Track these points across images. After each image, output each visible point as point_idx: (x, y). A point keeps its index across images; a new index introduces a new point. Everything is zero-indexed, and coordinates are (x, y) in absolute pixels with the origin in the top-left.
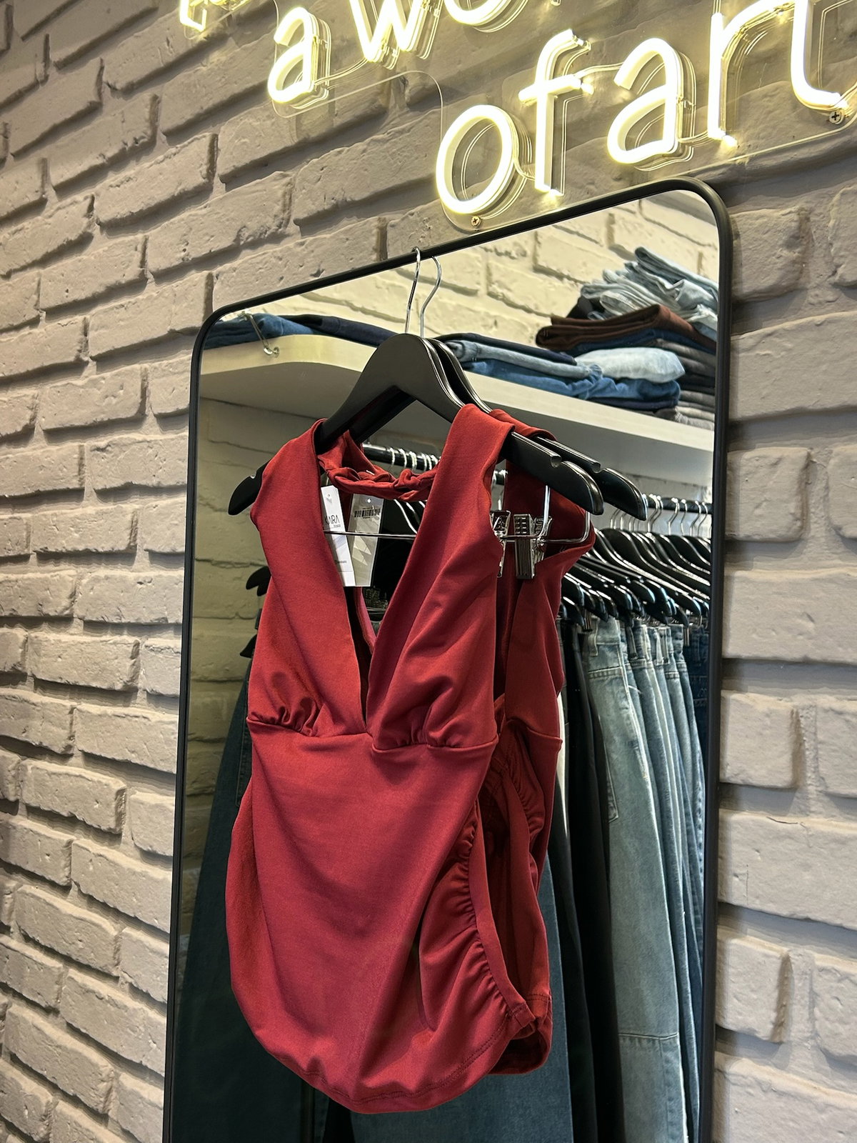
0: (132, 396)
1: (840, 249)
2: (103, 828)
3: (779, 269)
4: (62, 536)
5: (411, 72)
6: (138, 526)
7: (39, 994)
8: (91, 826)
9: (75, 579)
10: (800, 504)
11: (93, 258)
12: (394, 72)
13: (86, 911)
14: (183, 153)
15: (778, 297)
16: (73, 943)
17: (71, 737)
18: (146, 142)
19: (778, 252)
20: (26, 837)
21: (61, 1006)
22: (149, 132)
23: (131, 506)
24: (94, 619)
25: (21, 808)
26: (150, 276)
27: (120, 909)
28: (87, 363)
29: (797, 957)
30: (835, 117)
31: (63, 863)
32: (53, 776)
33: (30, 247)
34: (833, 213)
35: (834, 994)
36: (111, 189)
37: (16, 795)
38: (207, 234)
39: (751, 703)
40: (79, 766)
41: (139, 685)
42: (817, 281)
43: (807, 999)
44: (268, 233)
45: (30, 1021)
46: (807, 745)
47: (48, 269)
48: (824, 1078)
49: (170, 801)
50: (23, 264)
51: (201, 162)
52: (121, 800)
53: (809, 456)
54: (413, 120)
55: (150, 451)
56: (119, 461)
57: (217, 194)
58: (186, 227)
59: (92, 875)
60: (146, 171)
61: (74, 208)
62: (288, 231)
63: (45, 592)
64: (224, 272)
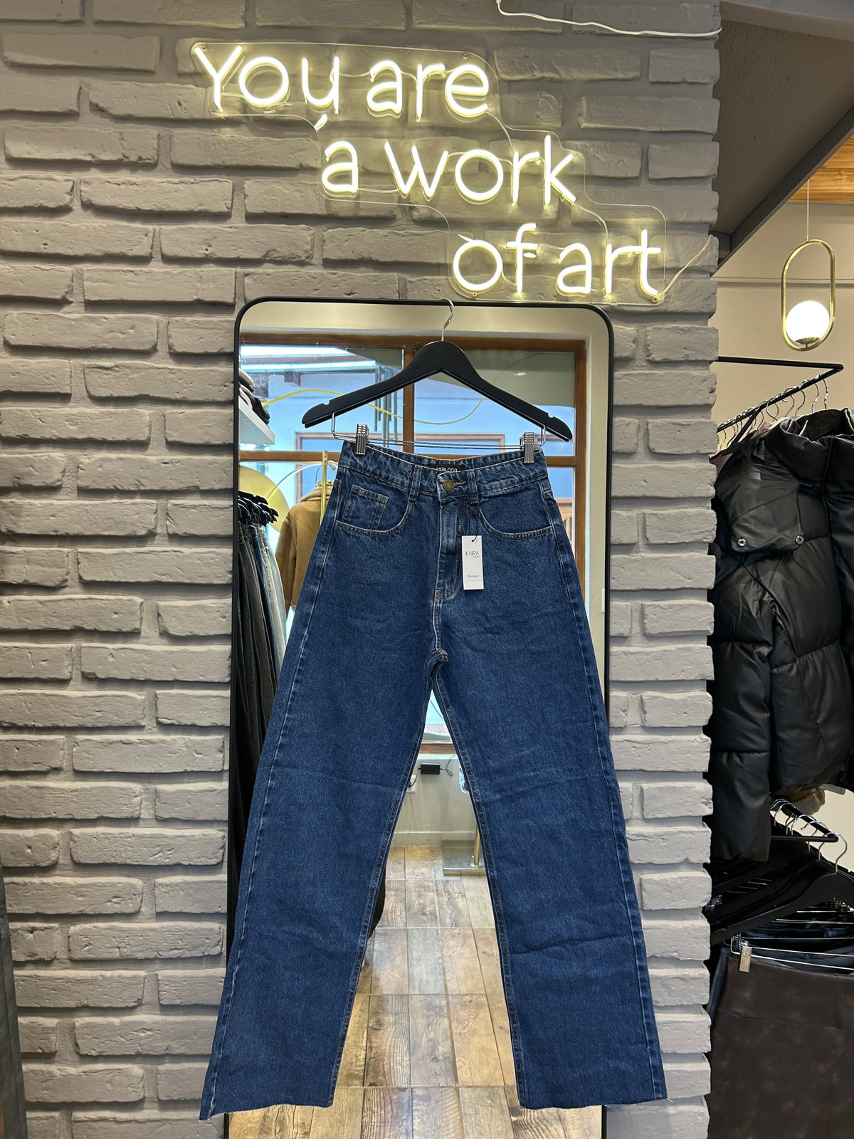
0: (146, 336)
1: (652, 348)
2: (124, 630)
3: (629, 350)
4: (53, 428)
5: (423, 207)
8: (107, 632)
9: (65, 459)
12: (407, 201)
14: (202, 185)
16: (89, 715)
18: (150, 164)
19: (629, 344)
21: (66, 764)
22: (156, 158)
26: (157, 257)
28: (71, 302)
30: (655, 299)
31: (67, 663)
34: (649, 334)
35: (653, 614)
36: (107, 184)
40: (75, 594)
41: (158, 532)
42: (640, 357)
44: (295, 259)
48: (647, 644)
51: (225, 198)
55: (173, 376)
56: (131, 379)
57: (238, 221)
58: (209, 234)
59: (113, 662)
60: (156, 184)
61: (50, 183)
62: (313, 261)
63: (26, 469)
64: (257, 274)
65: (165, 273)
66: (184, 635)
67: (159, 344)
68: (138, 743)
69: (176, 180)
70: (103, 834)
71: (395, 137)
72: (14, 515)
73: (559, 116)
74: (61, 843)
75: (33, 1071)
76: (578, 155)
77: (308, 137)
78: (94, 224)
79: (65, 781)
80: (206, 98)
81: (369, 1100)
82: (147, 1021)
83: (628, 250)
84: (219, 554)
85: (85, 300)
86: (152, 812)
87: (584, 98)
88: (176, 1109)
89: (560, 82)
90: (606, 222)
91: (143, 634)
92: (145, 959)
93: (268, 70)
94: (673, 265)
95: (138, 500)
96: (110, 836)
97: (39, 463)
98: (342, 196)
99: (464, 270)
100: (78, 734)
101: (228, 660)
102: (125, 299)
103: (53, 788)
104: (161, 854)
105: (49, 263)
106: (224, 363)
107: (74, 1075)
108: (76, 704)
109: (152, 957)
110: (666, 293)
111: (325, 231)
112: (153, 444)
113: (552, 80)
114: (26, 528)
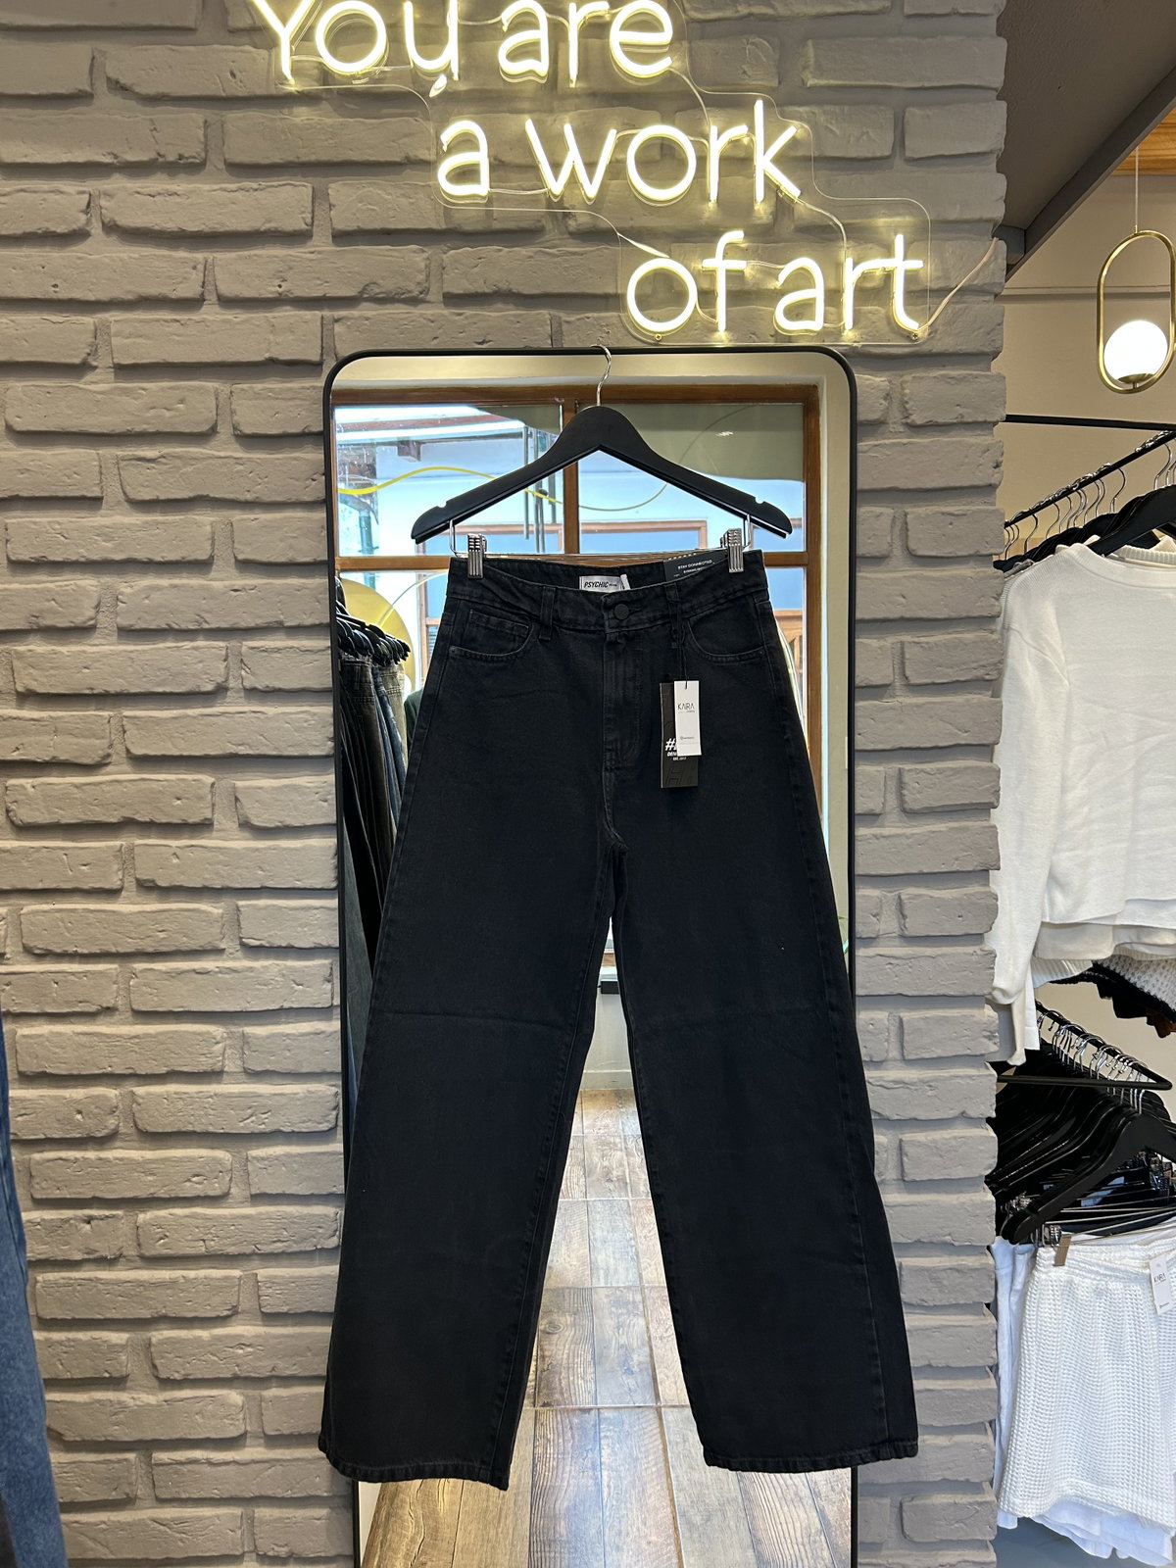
0: (202, 412)
1: (912, 406)
3: (878, 410)
4: (79, 546)
6: (215, 537)
8: (167, 824)
9: (99, 588)
14: (270, 192)
16: (148, 937)
18: (196, 163)
19: (879, 401)
20: (34, 856)
21: (123, 1002)
22: (203, 154)
26: (211, 298)
27: (234, 886)
28: (96, 367)
30: (915, 336)
31: (116, 867)
34: (907, 385)
36: (137, 195)
40: (127, 772)
41: (231, 685)
42: (896, 421)
44: (405, 295)
51: (303, 209)
52: (213, 792)
55: (241, 467)
56: (182, 473)
57: (321, 243)
58: (282, 263)
59: (178, 866)
60: (206, 193)
61: (57, 197)
62: (428, 298)
63: (47, 603)
64: (352, 318)
65: (223, 321)
66: (272, 826)
67: (219, 422)
68: (216, 972)
69: (233, 186)
70: (175, 1093)
71: (540, 111)
72: (33, 667)
73: (774, 70)
74: (121, 1107)
75: (99, 1401)
76: (803, 127)
77: (417, 116)
78: (121, 255)
79: (123, 1024)
80: (269, 65)
81: (542, 1424)
82: (246, 1333)
83: (876, 265)
84: (315, 714)
85: (114, 364)
86: (239, 1063)
87: (810, 43)
88: (288, 1446)
89: (774, 19)
90: (843, 225)
91: (216, 825)
92: (239, 1254)
93: (356, 20)
94: (941, 284)
95: (200, 643)
96: (184, 1096)
97: (63, 595)
98: (468, 202)
99: (643, 303)
100: (134, 962)
101: (333, 858)
102: (170, 360)
103: (106, 1035)
104: (253, 1118)
105: (62, 313)
106: (309, 447)
107: (152, 1405)
108: (131, 922)
109: (248, 1252)
110: (930, 326)
111: (445, 253)
112: (218, 563)
113: (763, 18)
114: (51, 685)
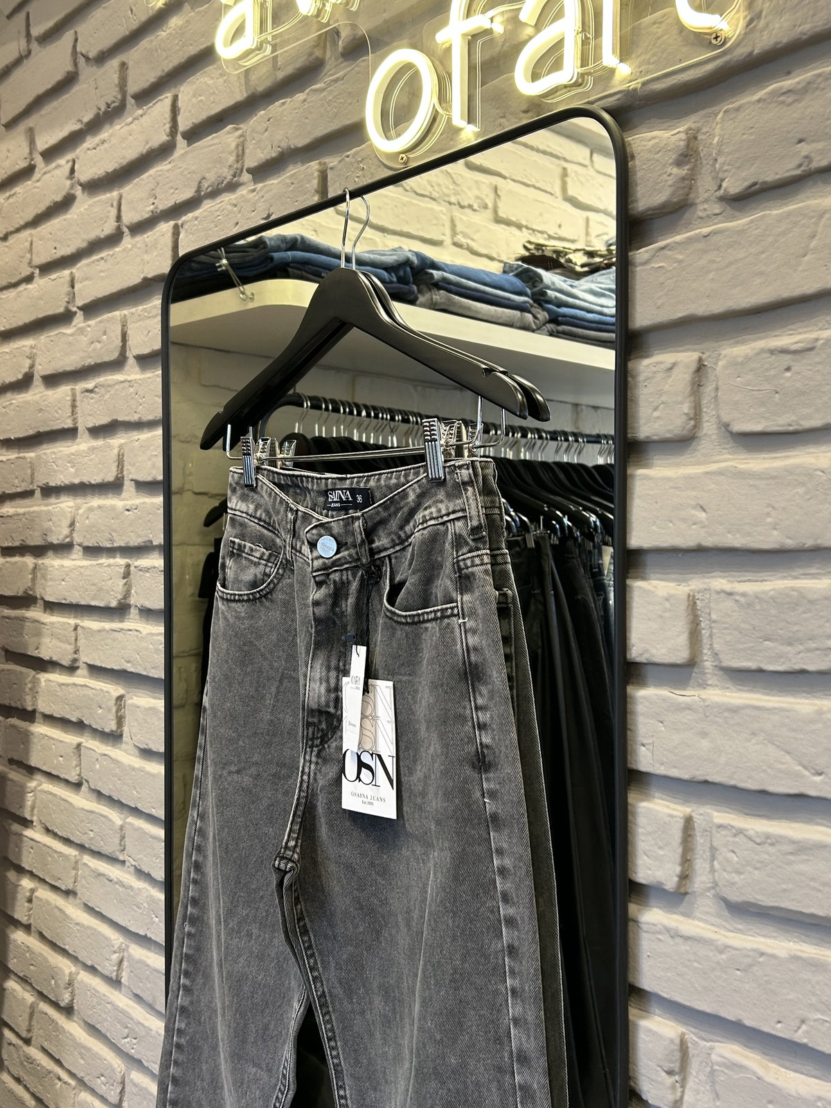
0: (113, 341)
1: (724, 163)
2: (107, 730)
3: (670, 186)
4: (61, 472)
5: (342, 24)
6: (125, 458)
7: (59, 879)
8: (95, 730)
9: (73, 510)
10: (694, 404)
11: (75, 217)
12: (328, 24)
13: (95, 804)
14: (149, 113)
15: (671, 213)
16: (86, 833)
17: (76, 652)
18: (118, 106)
19: (669, 171)
20: (43, 742)
21: (79, 890)
22: (119, 97)
23: (117, 441)
24: (91, 545)
25: (37, 715)
26: (126, 230)
27: (124, 801)
28: (75, 313)
29: (698, 817)
30: (716, 38)
31: (74, 763)
32: (63, 687)
33: (23, 211)
34: (717, 131)
35: (731, 848)
36: (89, 152)
37: (33, 705)
38: (172, 187)
39: (653, 589)
40: (84, 677)
41: (132, 602)
42: (706, 195)
43: (708, 854)
44: (225, 182)
45: (53, 903)
46: (703, 625)
47: (39, 229)
48: (724, 923)
49: (160, 704)
50: (17, 226)
51: (164, 121)
52: (121, 705)
53: (700, 360)
54: (345, 69)
55: (131, 390)
56: (105, 401)
58: (153, 181)
59: (99, 772)
60: (117, 133)
63: (48, 523)
64: (187, 222)
66: (142, 747)
67: (126, 348)
69: (130, 119)
70: (94, 989)
85: (81, 306)
91: (124, 739)
97: (55, 516)
100: (85, 854)
103: (66, 913)
105: (56, 272)
110: (748, 9)
112: (125, 484)
